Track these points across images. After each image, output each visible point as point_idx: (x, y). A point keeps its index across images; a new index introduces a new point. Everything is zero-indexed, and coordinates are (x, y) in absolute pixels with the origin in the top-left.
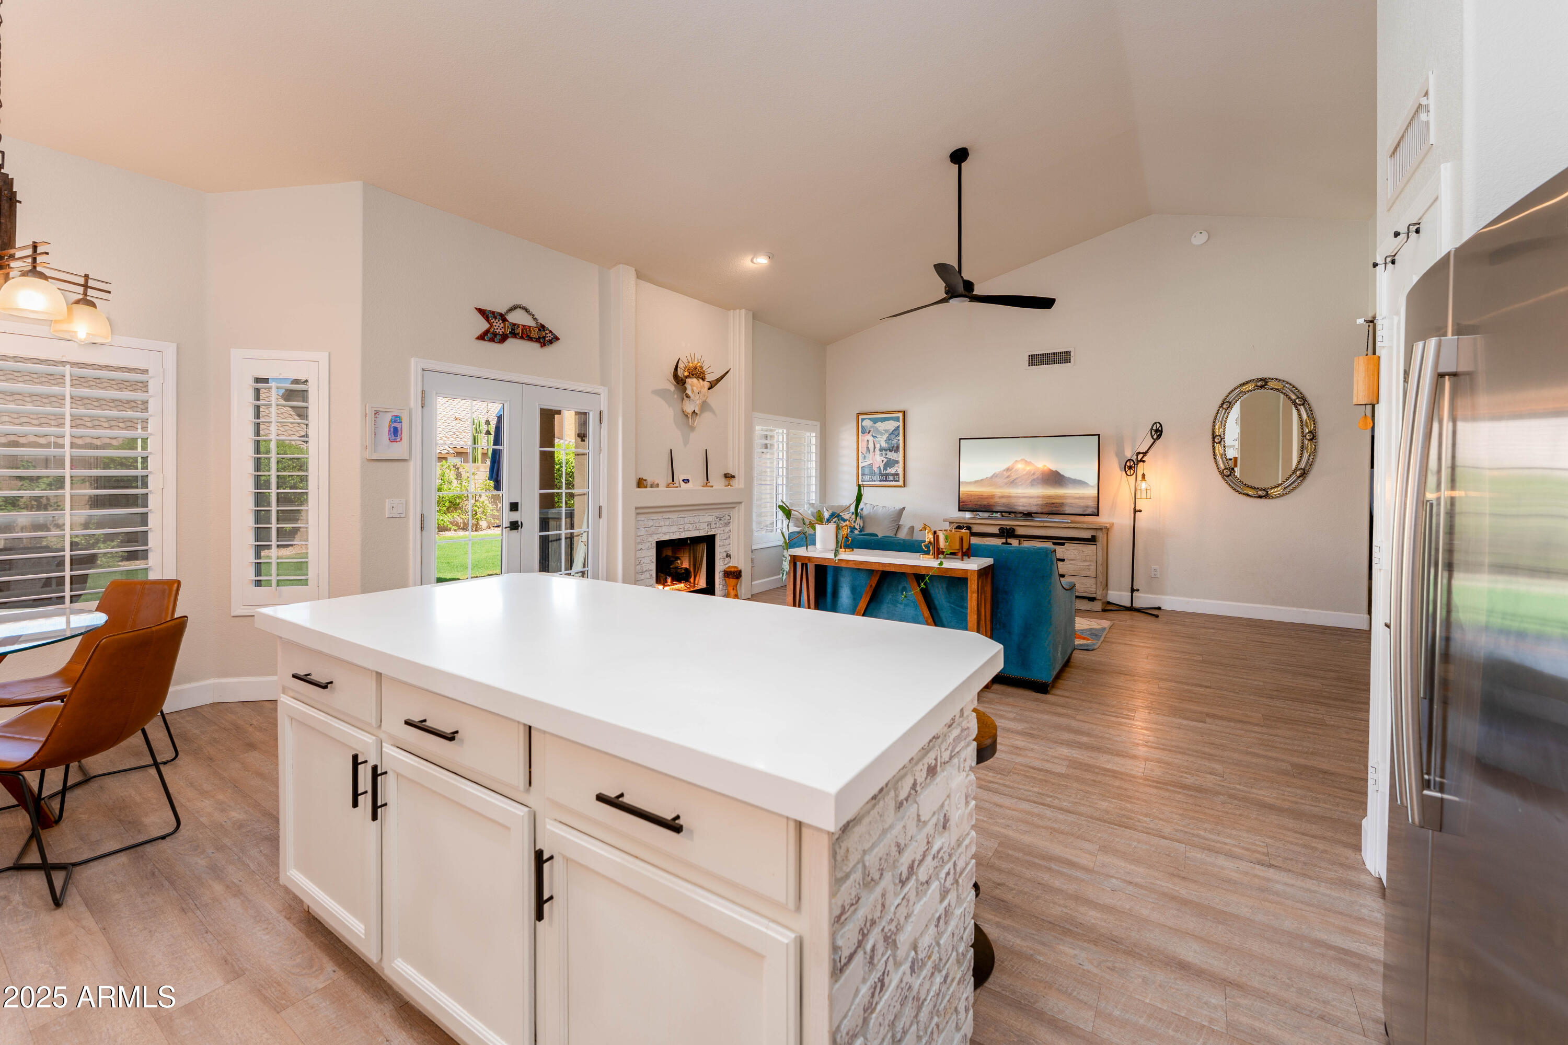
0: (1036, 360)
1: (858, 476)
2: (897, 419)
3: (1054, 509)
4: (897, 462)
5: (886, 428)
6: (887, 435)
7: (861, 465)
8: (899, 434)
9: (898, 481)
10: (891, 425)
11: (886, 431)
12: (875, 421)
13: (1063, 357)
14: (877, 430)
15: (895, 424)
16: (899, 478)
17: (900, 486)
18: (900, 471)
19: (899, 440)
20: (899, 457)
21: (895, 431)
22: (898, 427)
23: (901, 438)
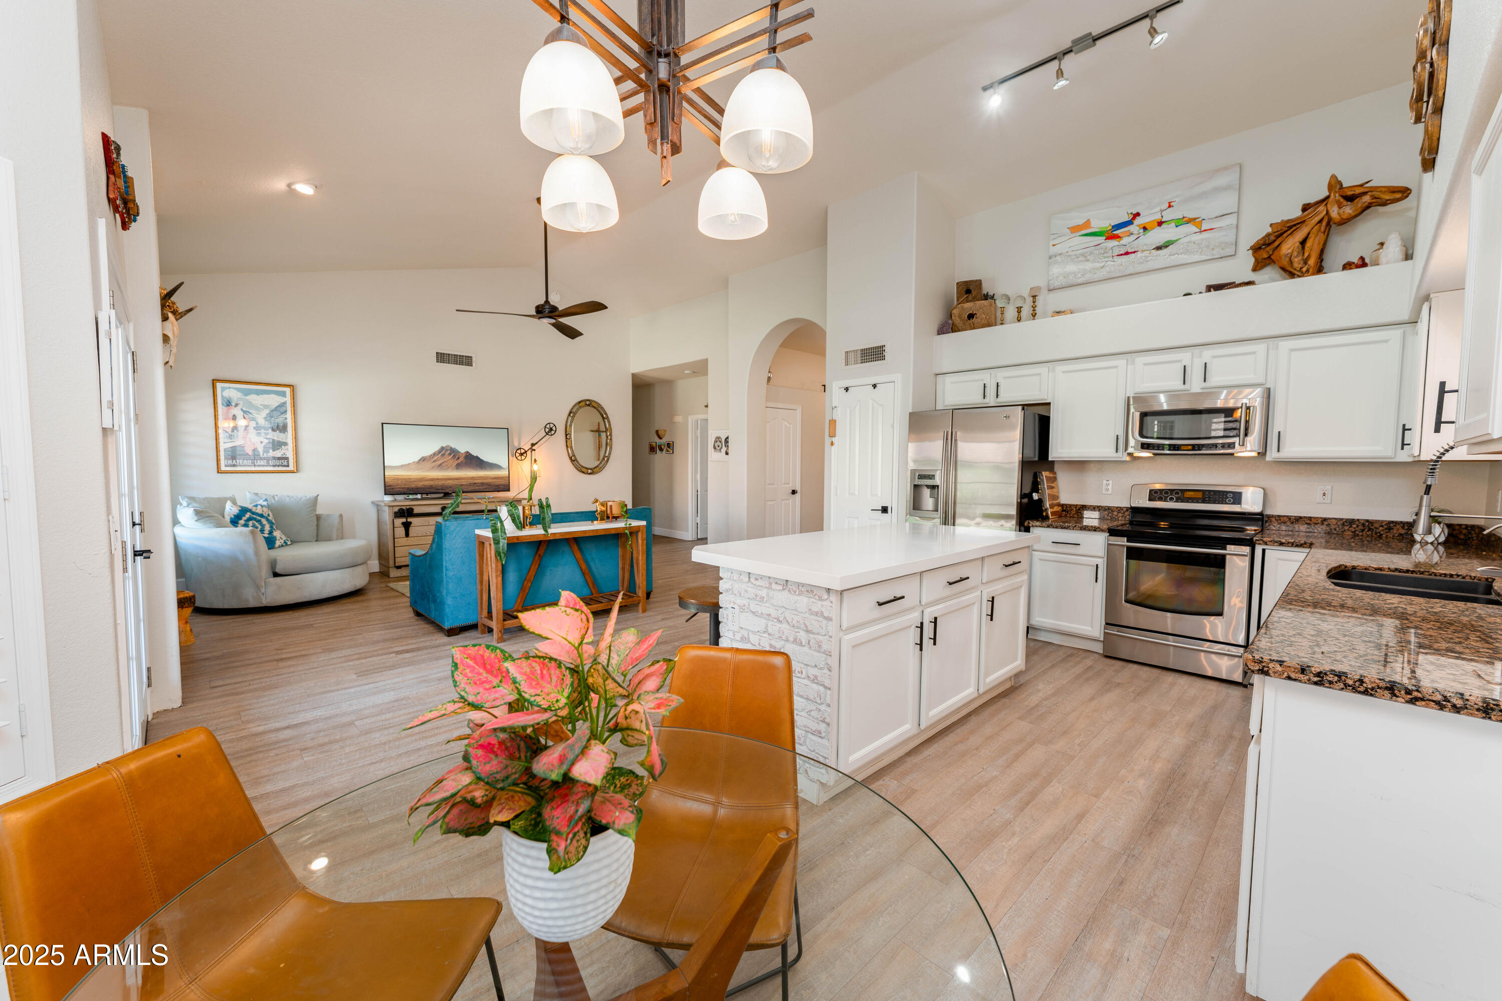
0: (442, 358)
1: (218, 460)
2: (283, 394)
3: (476, 488)
4: (285, 444)
5: (266, 403)
6: (267, 411)
7: (222, 447)
8: (286, 411)
9: (288, 466)
10: (274, 401)
11: (266, 406)
12: (247, 393)
13: (466, 361)
14: (250, 404)
15: (279, 400)
16: (288, 462)
17: (293, 472)
18: (290, 454)
19: (286, 419)
20: (286, 438)
21: (280, 409)
22: (285, 403)
23: (289, 415)
